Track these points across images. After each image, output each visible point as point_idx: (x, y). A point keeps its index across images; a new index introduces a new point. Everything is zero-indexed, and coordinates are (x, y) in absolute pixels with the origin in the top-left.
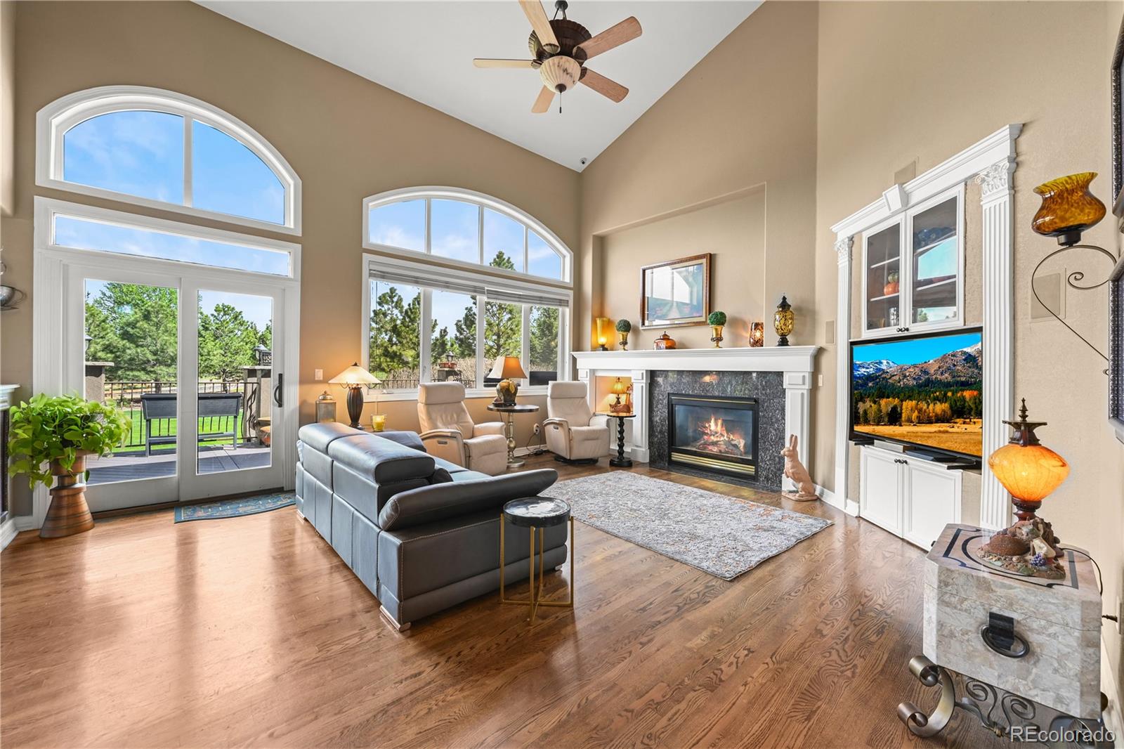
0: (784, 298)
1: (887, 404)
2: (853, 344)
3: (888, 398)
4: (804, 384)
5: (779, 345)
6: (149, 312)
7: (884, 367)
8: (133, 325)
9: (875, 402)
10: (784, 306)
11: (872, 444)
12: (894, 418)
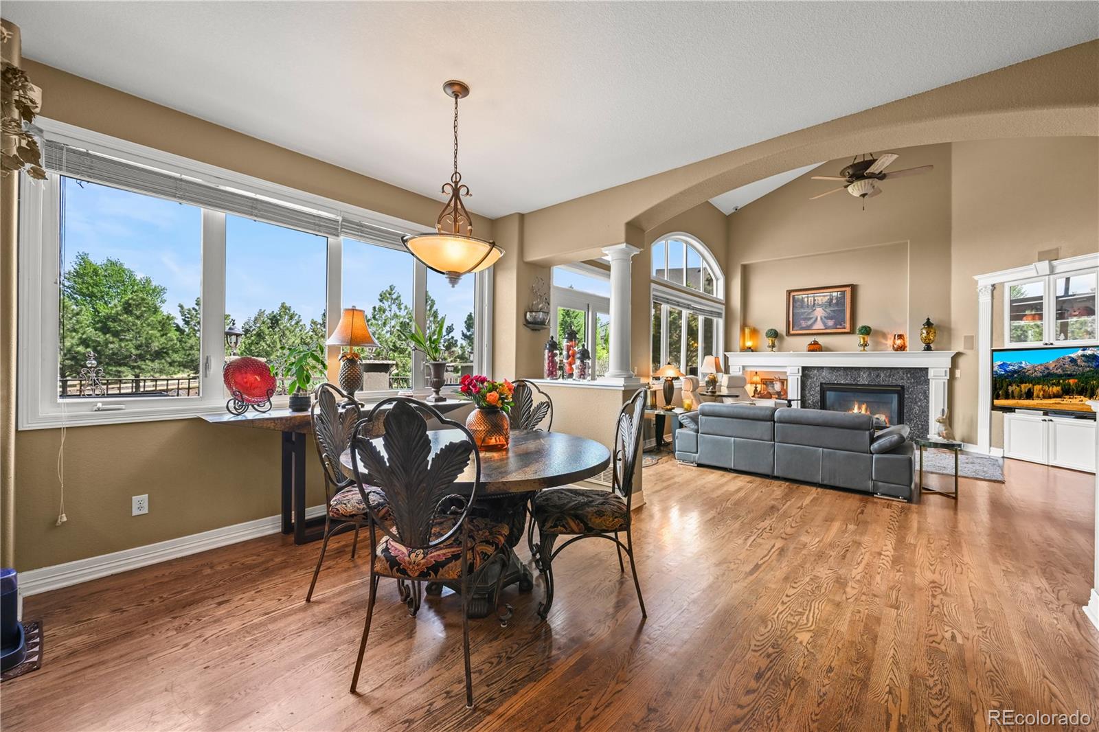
0: (928, 319)
1: (1025, 387)
2: (993, 351)
3: (1026, 383)
4: (946, 375)
5: (925, 350)
6: (130, 305)
7: (1023, 365)
8: (115, 319)
9: (1018, 386)
10: (928, 324)
11: (1014, 412)
12: (1029, 395)
